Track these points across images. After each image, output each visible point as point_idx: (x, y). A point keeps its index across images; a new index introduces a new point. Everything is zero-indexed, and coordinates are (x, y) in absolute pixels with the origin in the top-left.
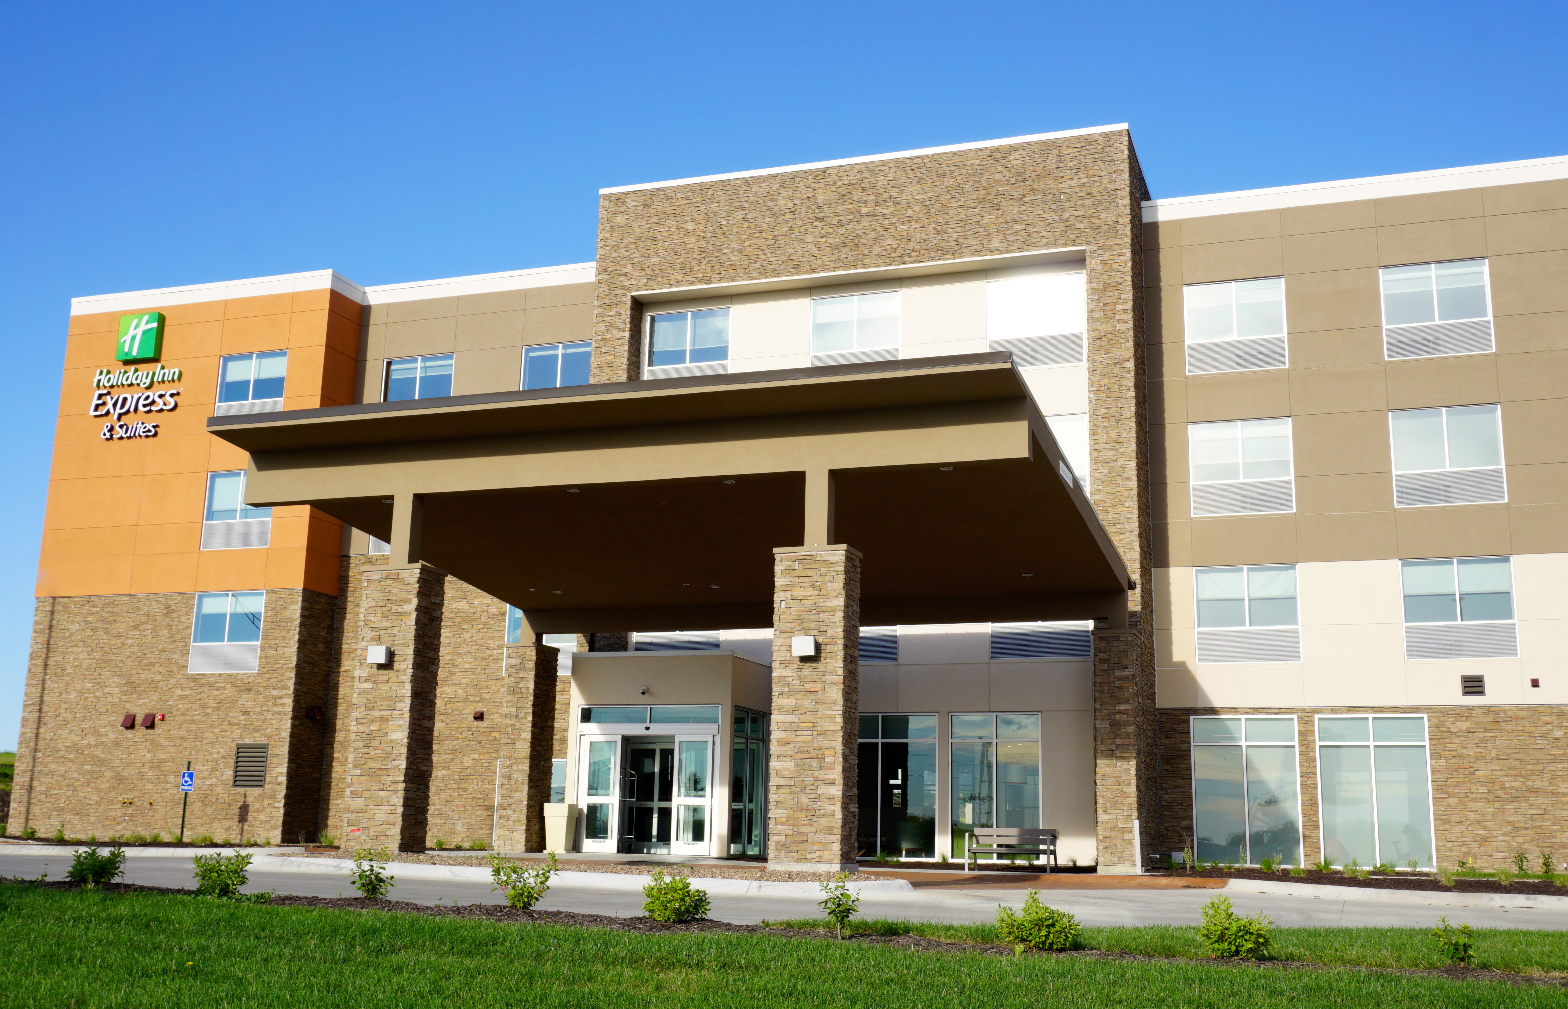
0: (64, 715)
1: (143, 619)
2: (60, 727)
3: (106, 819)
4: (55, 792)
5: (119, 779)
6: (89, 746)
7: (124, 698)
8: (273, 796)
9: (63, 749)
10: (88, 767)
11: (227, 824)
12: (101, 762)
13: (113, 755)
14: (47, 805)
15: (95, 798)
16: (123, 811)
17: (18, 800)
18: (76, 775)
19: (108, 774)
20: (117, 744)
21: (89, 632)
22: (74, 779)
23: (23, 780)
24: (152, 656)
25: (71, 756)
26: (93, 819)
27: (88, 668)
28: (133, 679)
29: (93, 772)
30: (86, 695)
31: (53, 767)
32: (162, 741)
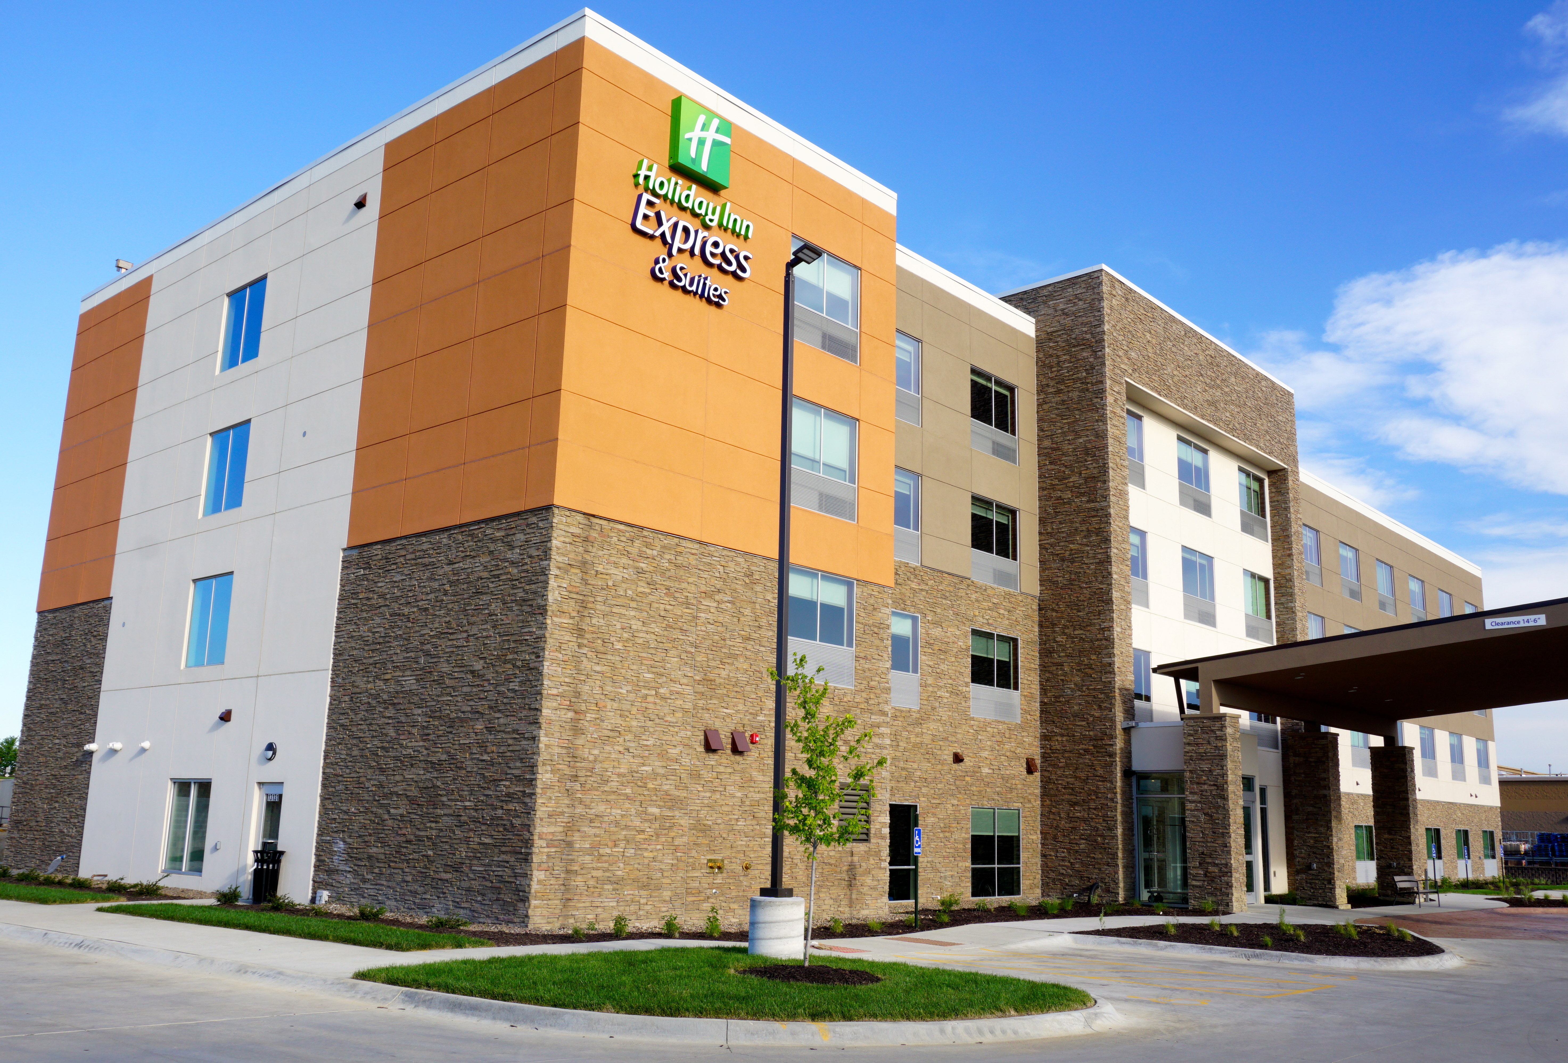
0: (612, 719)
1: (719, 584)
2: (606, 740)
3: (687, 893)
4: (608, 851)
5: (699, 827)
6: (655, 775)
7: (701, 703)
8: (878, 853)
9: (615, 778)
10: (654, 810)
11: (835, 891)
12: (673, 803)
13: (691, 792)
14: (595, 873)
15: (669, 860)
16: (710, 880)
17: (544, 866)
18: (637, 823)
19: (685, 822)
20: (695, 775)
21: (643, 588)
22: (635, 828)
23: (552, 829)
24: (737, 645)
25: (628, 791)
26: (667, 894)
27: (646, 645)
28: (711, 676)
29: (664, 818)
30: (644, 691)
31: (602, 808)
32: (755, 773)
